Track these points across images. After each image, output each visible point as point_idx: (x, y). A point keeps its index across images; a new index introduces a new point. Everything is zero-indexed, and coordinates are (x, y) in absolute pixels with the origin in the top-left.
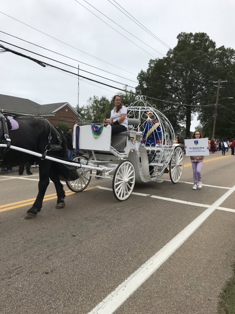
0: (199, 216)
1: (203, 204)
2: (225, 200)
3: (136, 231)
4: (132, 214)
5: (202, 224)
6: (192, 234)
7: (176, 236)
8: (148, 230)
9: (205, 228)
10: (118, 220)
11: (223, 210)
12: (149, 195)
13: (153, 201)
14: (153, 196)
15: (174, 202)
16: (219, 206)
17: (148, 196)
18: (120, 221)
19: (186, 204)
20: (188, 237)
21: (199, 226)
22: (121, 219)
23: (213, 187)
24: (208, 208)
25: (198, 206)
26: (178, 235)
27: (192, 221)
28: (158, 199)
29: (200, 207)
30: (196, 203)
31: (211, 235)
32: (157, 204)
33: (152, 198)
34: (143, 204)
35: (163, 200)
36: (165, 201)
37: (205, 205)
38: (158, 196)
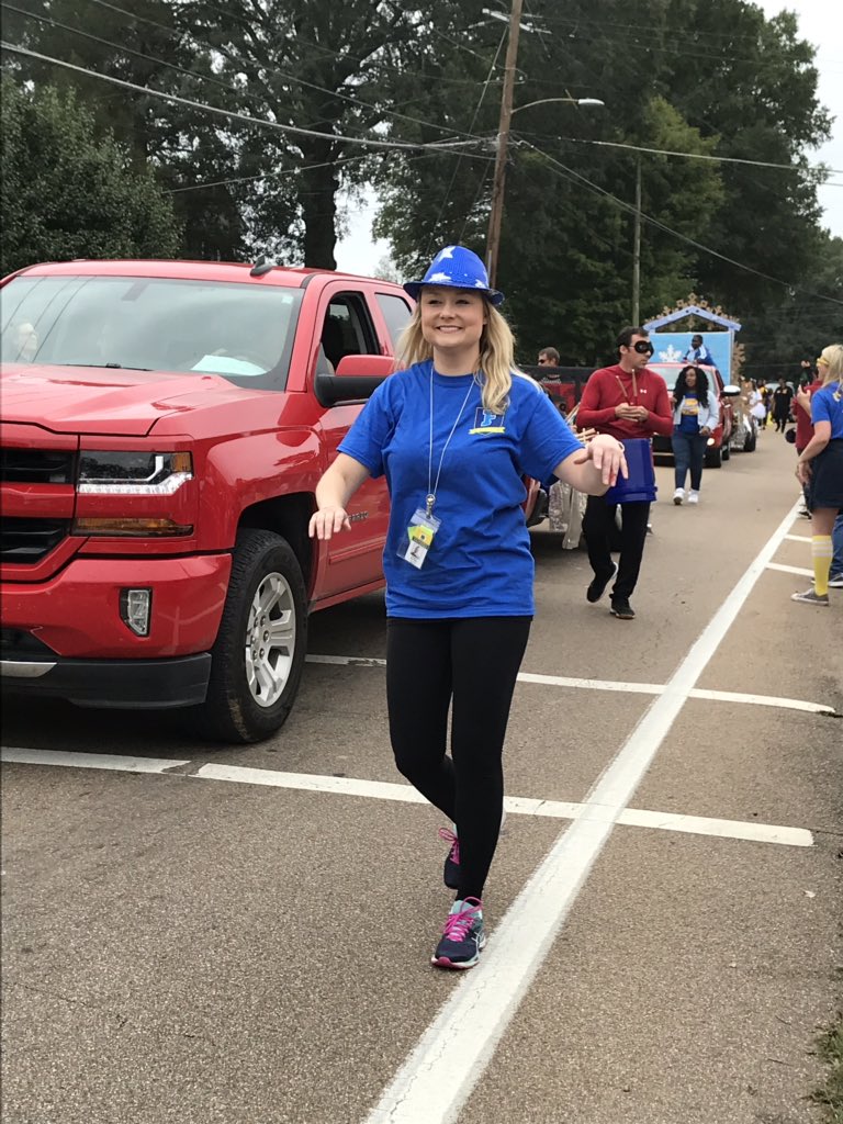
0: (537, 876)
1: (530, 797)
2: (652, 764)
3: (173, 1012)
4: (109, 904)
5: (566, 925)
6: (523, 992)
7: (439, 1019)
8: (248, 997)
9: (589, 947)
10: (27, 951)
11: (656, 830)
12: (182, 763)
13: (218, 799)
14: (212, 771)
15: (357, 797)
16: (628, 807)
17: (173, 770)
18: (39, 959)
20: (509, 1016)
21: (553, 939)
22: (41, 947)
24: (571, 821)
25: (510, 816)
26: (446, 1008)
27: (504, 914)
28: (251, 786)
29: (522, 816)
31: (634, 989)
32: (251, 821)
33: (204, 780)
34: (163, 830)
35: (279, 788)
36: (297, 795)
37: (547, 802)
38: (244, 766)
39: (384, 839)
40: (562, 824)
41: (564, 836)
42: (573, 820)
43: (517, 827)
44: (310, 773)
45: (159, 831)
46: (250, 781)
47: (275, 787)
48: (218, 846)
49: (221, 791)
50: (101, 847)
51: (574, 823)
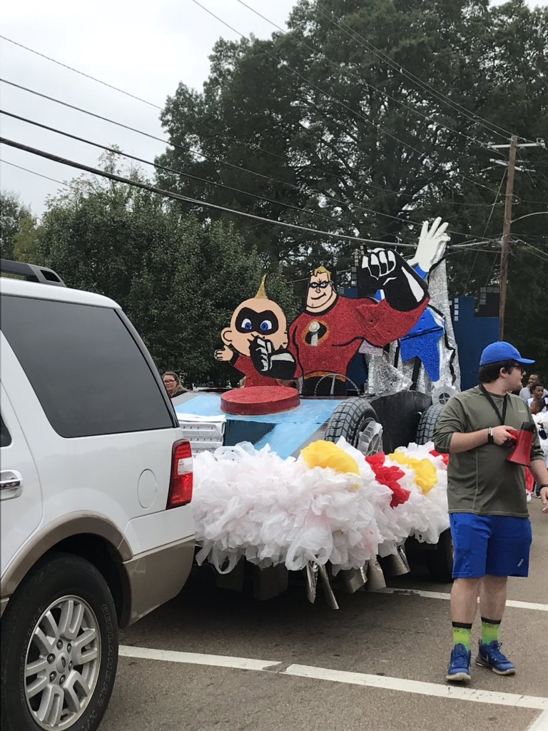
1: (513, 692)
12: (276, 663)
13: (297, 690)
14: (295, 670)
15: (392, 691)
17: (270, 668)
19: (443, 699)
23: (540, 612)
24: (541, 711)
25: (497, 706)
28: (320, 681)
29: (507, 707)
30: (487, 692)
32: (318, 707)
33: (290, 676)
34: (259, 711)
35: (339, 683)
36: (351, 689)
37: (525, 696)
38: (317, 666)
39: (408, 722)
40: (533, 713)
41: (536, 722)
42: (542, 710)
43: (502, 715)
44: (361, 672)
45: (256, 713)
46: (320, 678)
47: (336, 682)
48: (295, 724)
49: (299, 684)
50: (217, 723)
51: (543, 713)
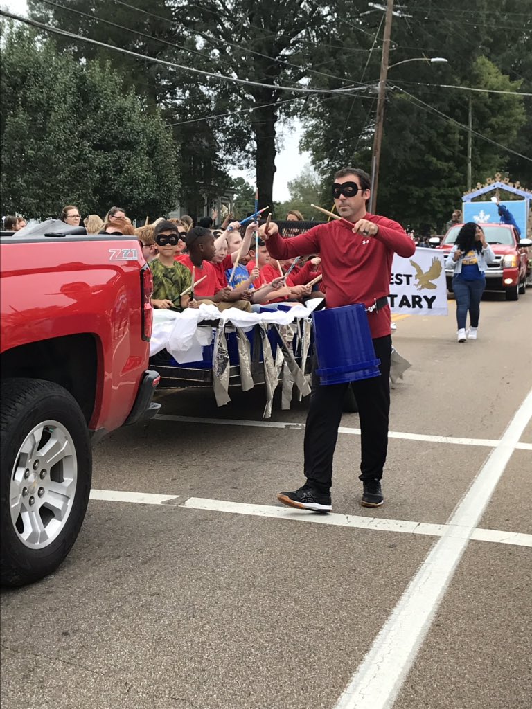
0: (416, 578)
1: (410, 520)
2: (493, 496)
3: (165, 681)
4: (123, 599)
5: (438, 615)
6: (410, 665)
7: (351, 686)
8: (216, 668)
9: (456, 631)
10: (65, 634)
11: (498, 544)
12: (174, 497)
13: (198, 522)
14: (194, 503)
16: (477, 527)
17: (169, 502)
18: (74, 641)
19: (343, 528)
20: (401, 684)
21: (429, 625)
22: (75, 632)
23: (428, 442)
25: (396, 534)
26: (356, 677)
27: (394, 606)
28: (220, 513)
29: (405, 534)
30: (384, 521)
31: (488, 662)
32: (220, 538)
33: (189, 509)
34: (160, 545)
35: (239, 514)
36: (251, 520)
37: (422, 524)
38: (216, 499)
39: (310, 551)
40: (431, 541)
41: (435, 548)
42: (440, 537)
43: (401, 542)
44: (260, 504)
45: (158, 546)
46: (220, 510)
47: (236, 514)
48: (197, 556)
49: (200, 517)
50: (119, 557)
51: (441, 539)
